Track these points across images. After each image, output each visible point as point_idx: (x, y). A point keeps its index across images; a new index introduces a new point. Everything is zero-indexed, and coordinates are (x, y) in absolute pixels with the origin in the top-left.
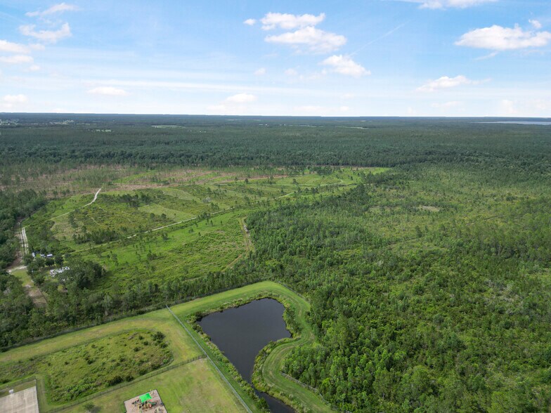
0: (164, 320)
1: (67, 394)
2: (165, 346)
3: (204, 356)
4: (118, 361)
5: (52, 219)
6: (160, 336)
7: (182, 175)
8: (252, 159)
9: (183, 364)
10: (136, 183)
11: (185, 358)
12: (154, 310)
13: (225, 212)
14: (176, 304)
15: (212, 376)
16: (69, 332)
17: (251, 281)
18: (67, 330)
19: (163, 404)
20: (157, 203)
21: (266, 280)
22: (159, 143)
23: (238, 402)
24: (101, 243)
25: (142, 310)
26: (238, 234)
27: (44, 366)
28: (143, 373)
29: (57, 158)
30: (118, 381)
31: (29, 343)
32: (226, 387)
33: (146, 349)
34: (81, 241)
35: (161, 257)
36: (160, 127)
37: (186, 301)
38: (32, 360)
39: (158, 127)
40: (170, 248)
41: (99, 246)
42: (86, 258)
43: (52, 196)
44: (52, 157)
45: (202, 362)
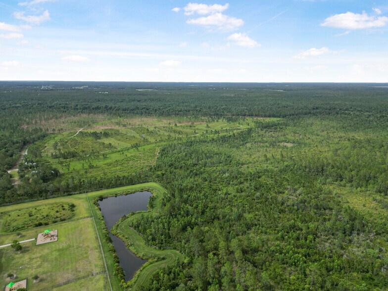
0: (80, 199)
1: (12, 229)
2: (73, 211)
3: (91, 217)
4: (45, 216)
5: (46, 145)
6: (73, 206)
7: (137, 121)
8: (189, 111)
9: (78, 219)
10: (105, 125)
11: (81, 216)
12: (77, 194)
13: (151, 143)
14: (92, 191)
15: (90, 225)
16: (27, 202)
17: (141, 182)
18: (26, 201)
19: (57, 236)
20: (112, 137)
21: (151, 182)
22: (134, 100)
23: (97, 238)
24: (67, 158)
25: (71, 193)
26: (151, 156)
27: (6, 216)
28: (55, 222)
29: (66, 110)
30: (40, 225)
31: (4, 206)
32: (95, 231)
33: (63, 212)
34: (56, 157)
35: (97, 167)
36: (141, 90)
37: (98, 190)
38: (2, 213)
39: (139, 90)
40: (105, 162)
41: (65, 160)
42: (54, 167)
43: (52, 132)
44: (62, 109)
45: (89, 219)
